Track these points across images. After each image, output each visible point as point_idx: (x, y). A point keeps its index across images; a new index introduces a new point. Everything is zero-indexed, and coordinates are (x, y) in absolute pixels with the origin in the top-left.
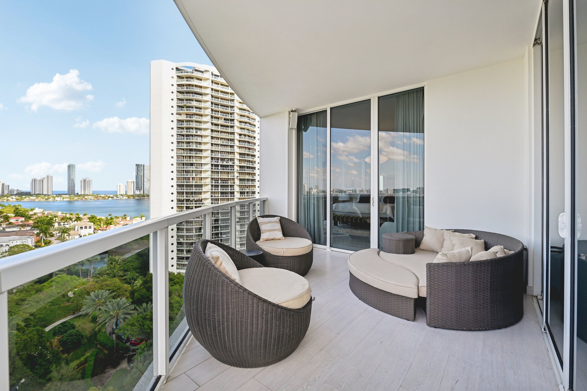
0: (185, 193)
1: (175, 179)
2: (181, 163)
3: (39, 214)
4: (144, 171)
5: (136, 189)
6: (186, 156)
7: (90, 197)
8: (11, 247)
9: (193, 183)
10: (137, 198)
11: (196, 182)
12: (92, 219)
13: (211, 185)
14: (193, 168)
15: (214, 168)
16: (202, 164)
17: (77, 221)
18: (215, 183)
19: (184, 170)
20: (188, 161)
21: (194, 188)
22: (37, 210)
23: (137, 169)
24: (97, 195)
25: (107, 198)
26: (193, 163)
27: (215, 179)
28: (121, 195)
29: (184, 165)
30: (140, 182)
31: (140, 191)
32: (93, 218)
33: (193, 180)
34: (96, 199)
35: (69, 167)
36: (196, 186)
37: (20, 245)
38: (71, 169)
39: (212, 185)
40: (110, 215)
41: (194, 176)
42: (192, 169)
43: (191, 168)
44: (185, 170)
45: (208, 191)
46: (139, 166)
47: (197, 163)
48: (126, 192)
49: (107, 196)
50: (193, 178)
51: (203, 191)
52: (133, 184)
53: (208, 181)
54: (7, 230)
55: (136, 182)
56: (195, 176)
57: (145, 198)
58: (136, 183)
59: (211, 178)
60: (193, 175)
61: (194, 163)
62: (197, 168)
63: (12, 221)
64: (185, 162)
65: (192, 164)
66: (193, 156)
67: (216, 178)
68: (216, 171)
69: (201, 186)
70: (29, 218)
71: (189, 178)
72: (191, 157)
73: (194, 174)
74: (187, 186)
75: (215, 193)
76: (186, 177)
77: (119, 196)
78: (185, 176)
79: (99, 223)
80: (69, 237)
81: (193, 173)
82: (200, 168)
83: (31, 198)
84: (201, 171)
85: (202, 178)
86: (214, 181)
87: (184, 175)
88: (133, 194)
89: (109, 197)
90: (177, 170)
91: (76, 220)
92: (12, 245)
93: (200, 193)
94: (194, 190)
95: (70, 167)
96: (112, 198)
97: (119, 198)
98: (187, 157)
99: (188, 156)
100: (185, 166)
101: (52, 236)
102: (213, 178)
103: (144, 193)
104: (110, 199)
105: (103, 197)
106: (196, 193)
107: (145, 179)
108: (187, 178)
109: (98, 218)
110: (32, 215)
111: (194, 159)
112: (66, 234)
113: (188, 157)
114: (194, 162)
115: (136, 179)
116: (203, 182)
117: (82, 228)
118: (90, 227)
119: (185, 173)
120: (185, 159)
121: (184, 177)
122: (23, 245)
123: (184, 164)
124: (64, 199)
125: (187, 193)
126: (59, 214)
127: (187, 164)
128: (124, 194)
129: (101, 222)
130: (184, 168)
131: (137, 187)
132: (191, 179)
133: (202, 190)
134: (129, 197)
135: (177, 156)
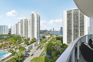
0: (68, 32)
1: (67, 29)
2: (68, 27)
3: (51, 34)
26: (70, 26)
39: (74, 30)
46: (61, 27)
48: (59, 31)
68: (75, 28)
84: (71, 28)
94: (70, 31)
112: (53, 36)
117: (55, 36)
122: (49, 37)
131: (61, 30)
133: (72, 31)
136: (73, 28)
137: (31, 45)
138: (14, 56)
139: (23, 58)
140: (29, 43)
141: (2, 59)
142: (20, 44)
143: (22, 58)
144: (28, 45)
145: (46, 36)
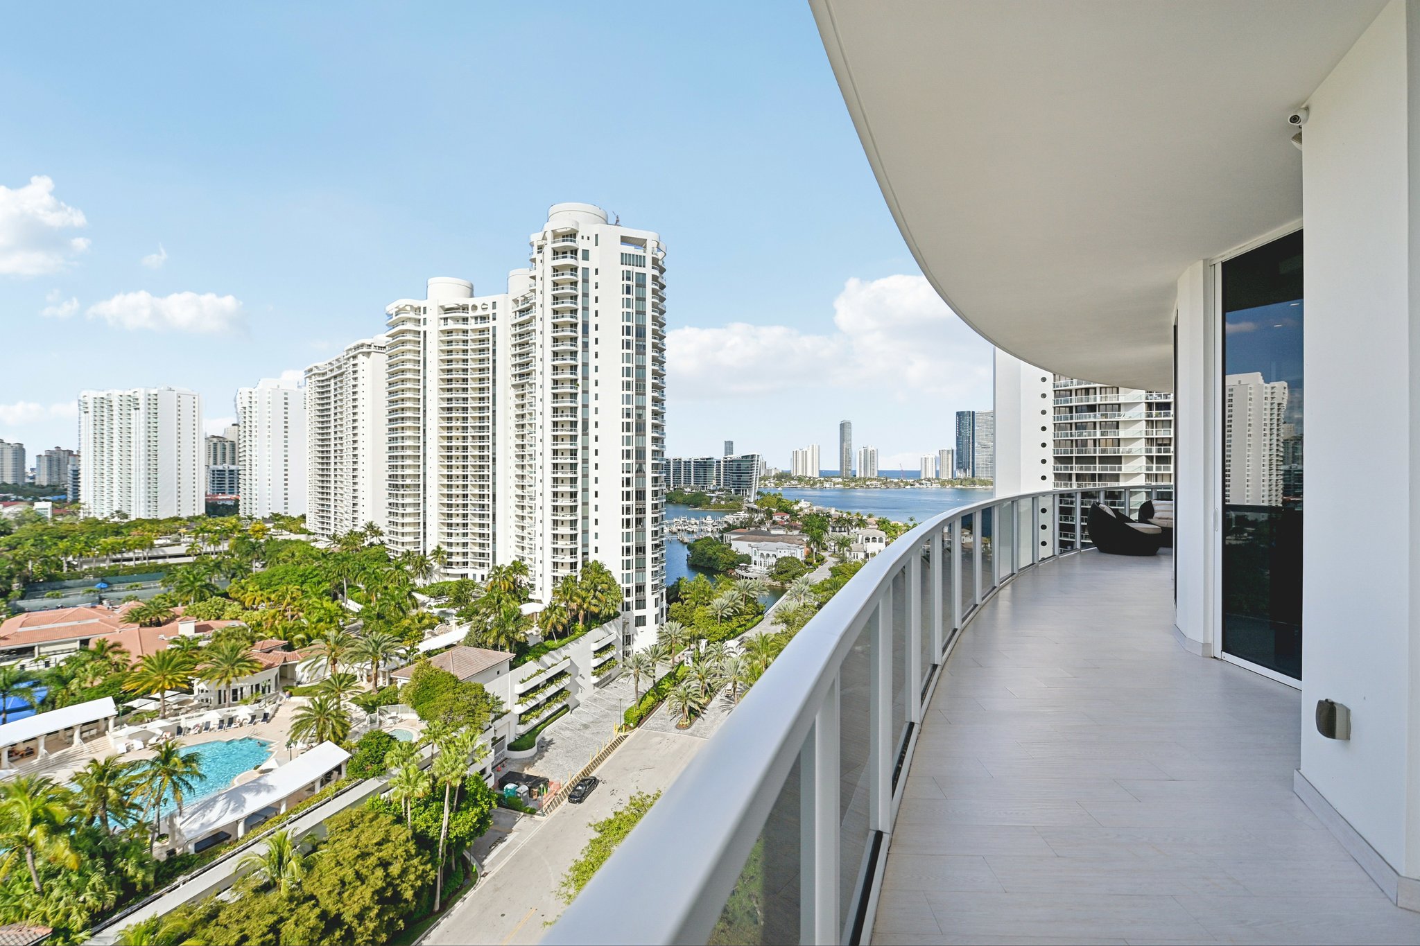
0: (1074, 478)
1: (1050, 445)
2: (1065, 407)
3: (806, 511)
4: (973, 427)
5: (958, 468)
6: (1076, 390)
7: (874, 482)
8: (779, 560)
9: (1095, 452)
10: (959, 486)
11: (1104, 451)
12: (882, 524)
13: (1147, 456)
14: (1095, 417)
15: (1154, 412)
16: (1119, 405)
17: (860, 528)
18: (1159, 451)
19: (1071, 424)
20: (1082, 401)
21: (1097, 465)
22: (803, 504)
23: (960, 422)
24: (885, 478)
25: (902, 485)
26: (1095, 406)
27: (1160, 442)
28: (929, 480)
29: (1071, 411)
30: (965, 452)
31: (965, 471)
32: (884, 523)
33: (1095, 446)
34: (883, 487)
35: (842, 426)
36: (1103, 460)
37: (788, 557)
38: (846, 430)
39: (1150, 458)
40: (911, 520)
41: (1098, 436)
42: (1093, 420)
43: (1090, 417)
44: (1076, 423)
45: (1139, 474)
46: (964, 416)
47: (1106, 405)
48: (937, 472)
49: (902, 481)
50: (1095, 440)
51: (1123, 471)
52: (950, 455)
53: (1140, 447)
54: (773, 532)
55: (957, 450)
56: (1102, 435)
57: (976, 487)
58: (957, 454)
59: (1148, 439)
60: (1095, 434)
61: (1099, 405)
62: (1106, 416)
63: (777, 518)
64: (1074, 404)
65: (1092, 408)
66: (1095, 388)
67: (1163, 438)
68: (1163, 421)
69: (1118, 460)
70: (794, 515)
71: (1084, 443)
72: (1091, 391)
73: (1098, 431)
74: (1080, 460)
75: (1159, 478)
76: (1076, 440)
77: (923, 482)
78: (1074, 438)
79: (893, 533)
80: (850, 554)
81: (1095, 428)
82: (1115, 415)
83: (793, 482)
84: (1118, 422)
85: (1119, 439)
86: (1154, 448)
87: (1071, 436)
88: (950, 477)
89: (906, 484)
90: (1055, 424)
91: (858, 525)
92: (779, 556)
93: (1116, 478)
94: (1098, 469)
95: (844, 427)
96: (911, 485)
97: (925, 486)
98: (1079, 392)
99: (1082, 389)
100: (1074, 414)
101: (825, 549)
102: (1152, 439)
103: (973, 476)
104: (909, 487)
105: (896, 484)
106: (1103, 477)
107: (976, 445)
108: (1079, 442)
109: (892, 523)
110: (798, 511)
111: (1098, 395)
112: (845, 549)
113: (1084, 391)
114: (1098, 402)
115: (958, 445)
116: (1123, 450)
117: (868, 539)
118: (881, 541)
119: (1074, 431)
120: (1074, 397)
121: (1072, 441)
122: (792, 558)
123: (1071, 408)
124: (836, 486)
125: (1079, 477)
126: (833, 511)
127: (1079, 409)
128: (934, 477)
129: (896, 532)
130: (1072, 418)
131: (958, 463)
132: (1090, 443)
133: (1120, 469)
134: (943, 483)
135: (1055, 391)
136: (1140, 430)
137: (553, 661)
138: (372, 784)
139: (483, 820)
140: (534, 633)
141: (254, 803)
142: (423, 647)
143: (471, 815)
144: (522, 652)
145: (741, 547)
